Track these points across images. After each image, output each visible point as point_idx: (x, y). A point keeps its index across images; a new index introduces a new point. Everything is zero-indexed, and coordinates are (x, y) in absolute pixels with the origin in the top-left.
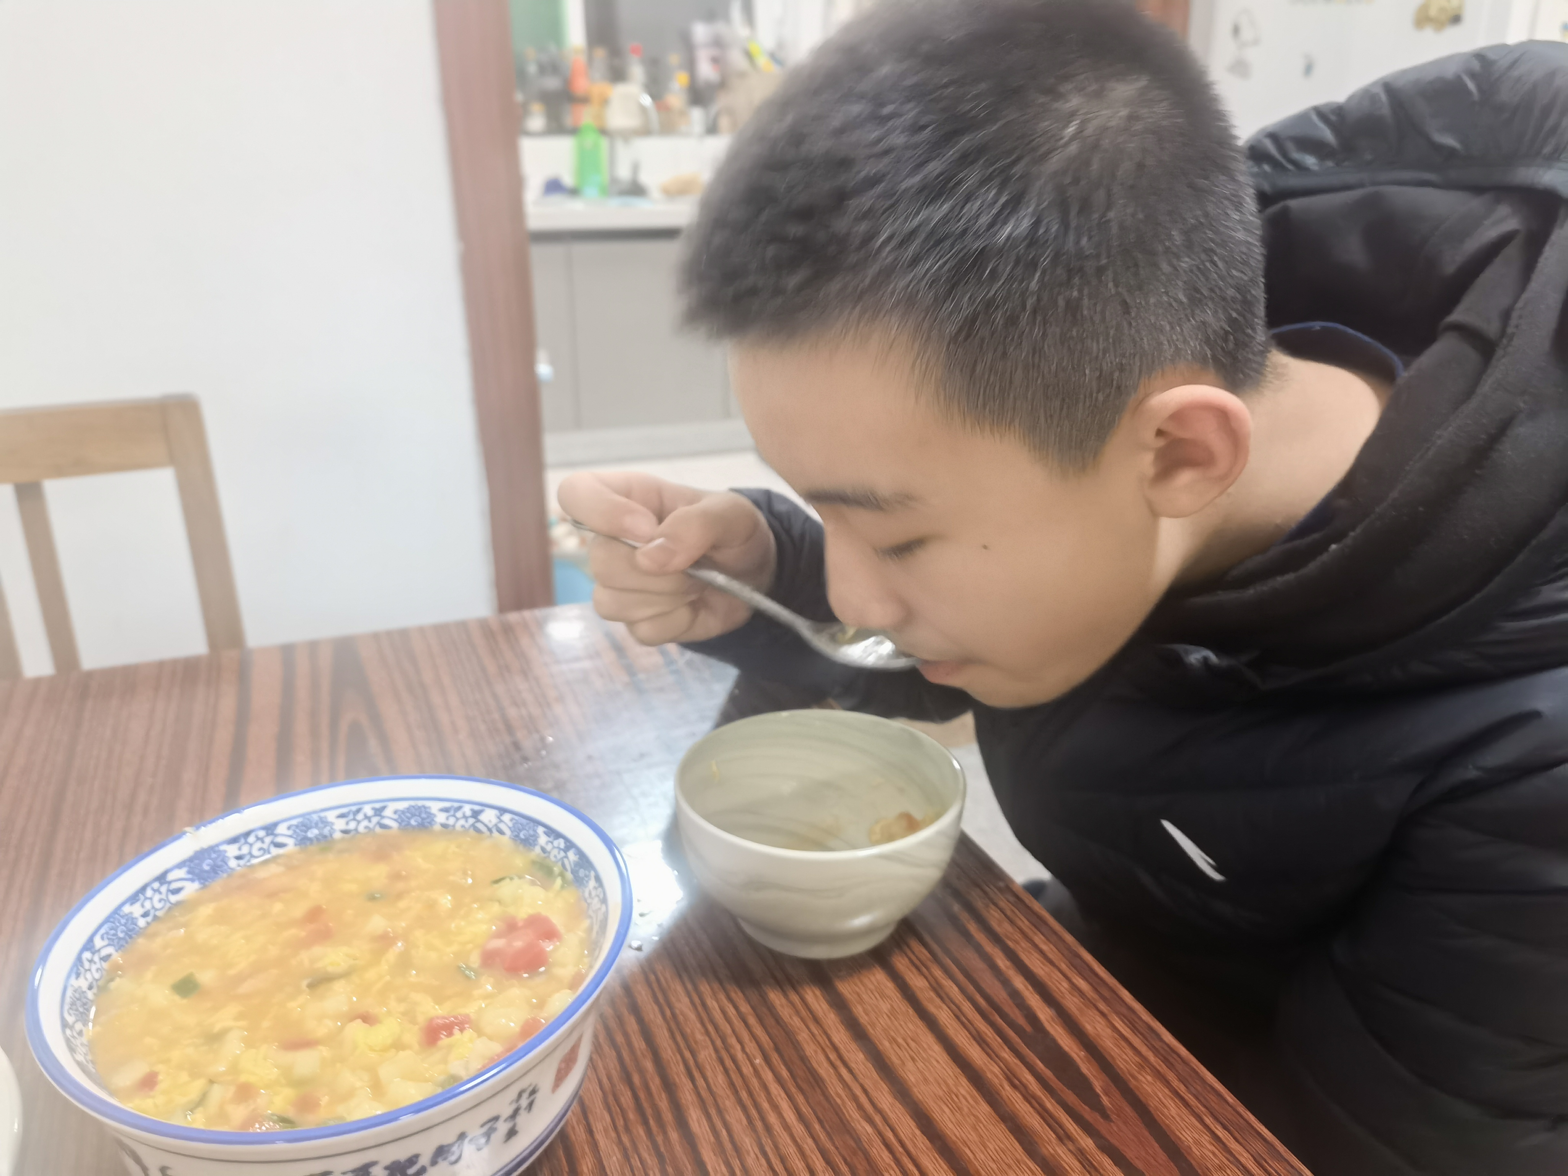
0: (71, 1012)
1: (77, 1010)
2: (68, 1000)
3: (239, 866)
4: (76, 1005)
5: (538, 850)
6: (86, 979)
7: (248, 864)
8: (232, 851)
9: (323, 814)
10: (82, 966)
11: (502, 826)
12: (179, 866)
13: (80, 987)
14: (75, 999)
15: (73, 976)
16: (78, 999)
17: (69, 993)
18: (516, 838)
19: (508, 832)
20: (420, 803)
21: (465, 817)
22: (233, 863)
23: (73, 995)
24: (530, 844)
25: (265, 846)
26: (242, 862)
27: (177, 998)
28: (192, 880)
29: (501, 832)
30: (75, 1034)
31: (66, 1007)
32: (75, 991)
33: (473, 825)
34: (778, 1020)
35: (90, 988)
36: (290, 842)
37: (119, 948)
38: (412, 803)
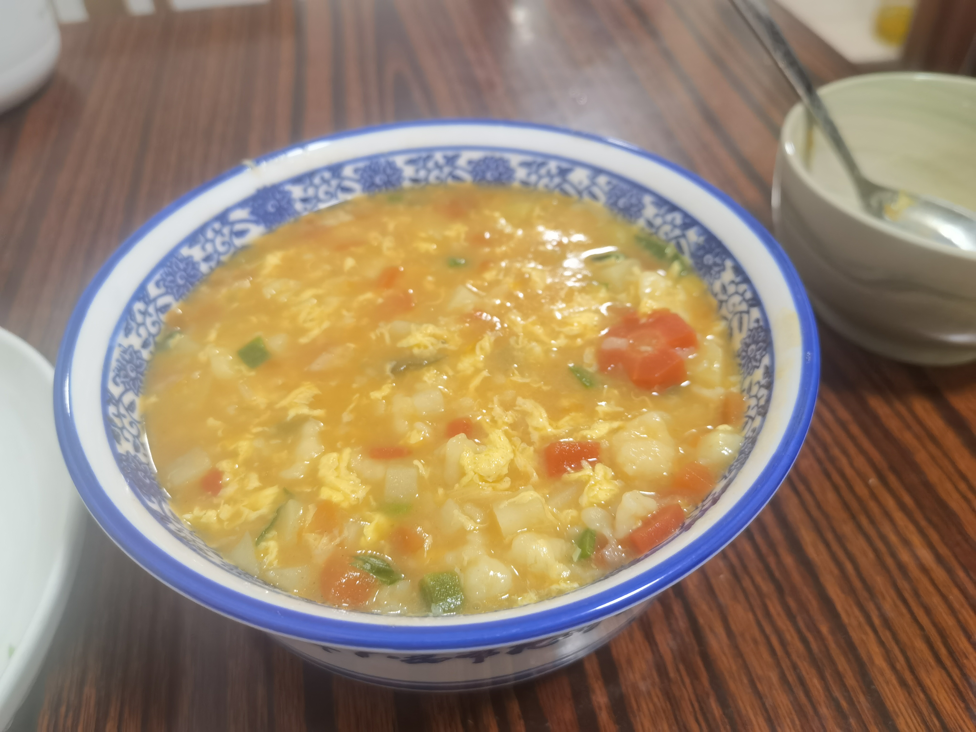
0: (118, 380)
1: (126, 376)
2: (114, 364)
3: (305, 209)
4: (125, 370)
5: (641, 223)
6: (139, 335)
7: (316, 209)
8: (297, 192)
9: (391, 159)
10: (133, 319)
11: (596, 190)
12: (242, 204)
13: (131, 346)
14: (124, 362)
15: (121, 334)
16: (129, 362)
17: (116, 354)
18: (613, 204)
19: (603, 198)
20: (498, 155)
21: (549, 175)
22: (298, 206)
23: (121, 355)
24: (631, 216)
25: (332, 190)
26: (309, 206)
27: (243, 368)
28: (257, 222)
29: (594, 197)
30: (123, 411)
31: (111, 375)
32: (125, 352)
33: (559, 186)
34: (887, 434)
35: (145, 345)
36: (357, 187)
37: (178, 296)
38: (489, 154)
